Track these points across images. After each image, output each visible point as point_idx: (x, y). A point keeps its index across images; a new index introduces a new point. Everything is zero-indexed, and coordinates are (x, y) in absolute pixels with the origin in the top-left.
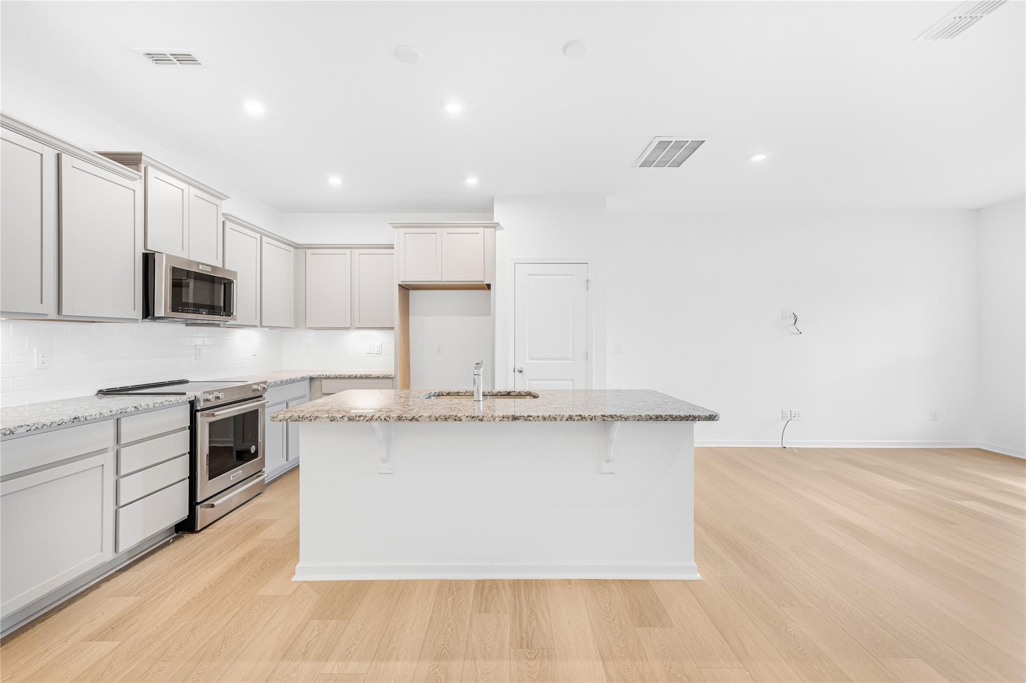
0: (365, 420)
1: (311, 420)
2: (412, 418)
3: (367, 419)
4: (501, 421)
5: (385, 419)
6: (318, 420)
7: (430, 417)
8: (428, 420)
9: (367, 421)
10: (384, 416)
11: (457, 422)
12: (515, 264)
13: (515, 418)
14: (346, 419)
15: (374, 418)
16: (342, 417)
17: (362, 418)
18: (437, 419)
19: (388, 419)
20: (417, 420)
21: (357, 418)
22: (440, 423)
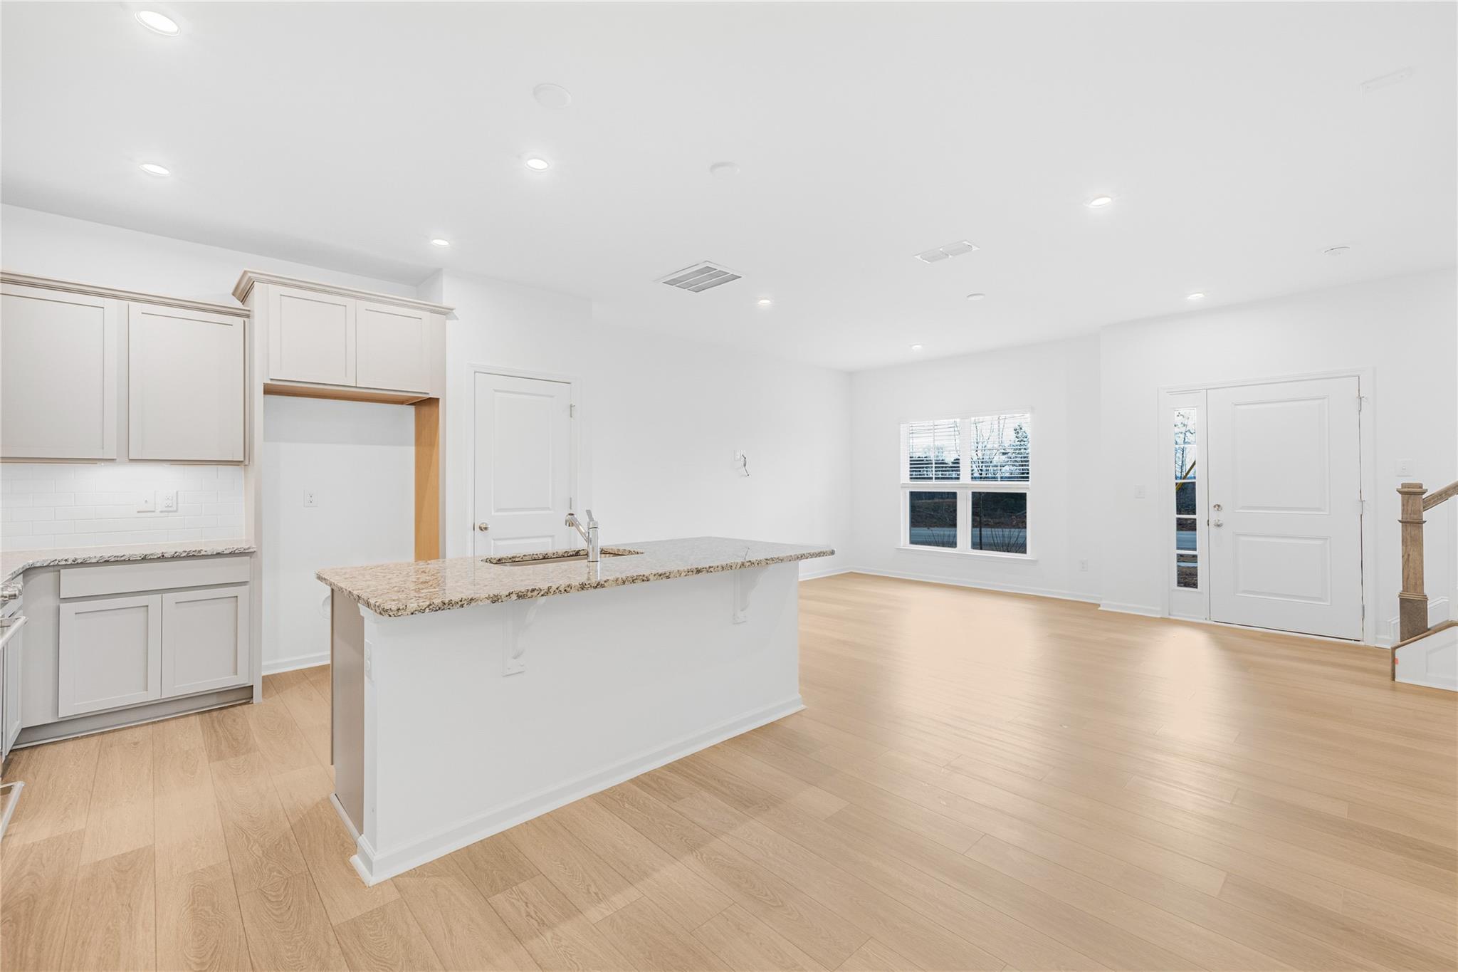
0: (540, 594)
1: (462, 606)
2: (598, 585)
3: (542, 593)
4: (686, 575)
5: (565, 590)
6: (473, 604)
7: (617, 580)
8: (614, 584)
9: (542, 595)
10: (563, 586)
11: (645, 582)
12: (475, 372)
13: (699, 571)
14: (514, 597)
15: (552, 590)
16: (509, 595)
17: (536, 593)
18: (624, 583)
19: (568, 589)
20: (603, 586)
21: (529, 592)
22: (628, 586)
